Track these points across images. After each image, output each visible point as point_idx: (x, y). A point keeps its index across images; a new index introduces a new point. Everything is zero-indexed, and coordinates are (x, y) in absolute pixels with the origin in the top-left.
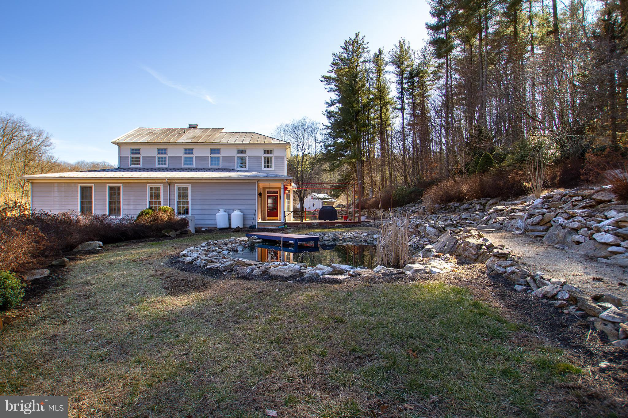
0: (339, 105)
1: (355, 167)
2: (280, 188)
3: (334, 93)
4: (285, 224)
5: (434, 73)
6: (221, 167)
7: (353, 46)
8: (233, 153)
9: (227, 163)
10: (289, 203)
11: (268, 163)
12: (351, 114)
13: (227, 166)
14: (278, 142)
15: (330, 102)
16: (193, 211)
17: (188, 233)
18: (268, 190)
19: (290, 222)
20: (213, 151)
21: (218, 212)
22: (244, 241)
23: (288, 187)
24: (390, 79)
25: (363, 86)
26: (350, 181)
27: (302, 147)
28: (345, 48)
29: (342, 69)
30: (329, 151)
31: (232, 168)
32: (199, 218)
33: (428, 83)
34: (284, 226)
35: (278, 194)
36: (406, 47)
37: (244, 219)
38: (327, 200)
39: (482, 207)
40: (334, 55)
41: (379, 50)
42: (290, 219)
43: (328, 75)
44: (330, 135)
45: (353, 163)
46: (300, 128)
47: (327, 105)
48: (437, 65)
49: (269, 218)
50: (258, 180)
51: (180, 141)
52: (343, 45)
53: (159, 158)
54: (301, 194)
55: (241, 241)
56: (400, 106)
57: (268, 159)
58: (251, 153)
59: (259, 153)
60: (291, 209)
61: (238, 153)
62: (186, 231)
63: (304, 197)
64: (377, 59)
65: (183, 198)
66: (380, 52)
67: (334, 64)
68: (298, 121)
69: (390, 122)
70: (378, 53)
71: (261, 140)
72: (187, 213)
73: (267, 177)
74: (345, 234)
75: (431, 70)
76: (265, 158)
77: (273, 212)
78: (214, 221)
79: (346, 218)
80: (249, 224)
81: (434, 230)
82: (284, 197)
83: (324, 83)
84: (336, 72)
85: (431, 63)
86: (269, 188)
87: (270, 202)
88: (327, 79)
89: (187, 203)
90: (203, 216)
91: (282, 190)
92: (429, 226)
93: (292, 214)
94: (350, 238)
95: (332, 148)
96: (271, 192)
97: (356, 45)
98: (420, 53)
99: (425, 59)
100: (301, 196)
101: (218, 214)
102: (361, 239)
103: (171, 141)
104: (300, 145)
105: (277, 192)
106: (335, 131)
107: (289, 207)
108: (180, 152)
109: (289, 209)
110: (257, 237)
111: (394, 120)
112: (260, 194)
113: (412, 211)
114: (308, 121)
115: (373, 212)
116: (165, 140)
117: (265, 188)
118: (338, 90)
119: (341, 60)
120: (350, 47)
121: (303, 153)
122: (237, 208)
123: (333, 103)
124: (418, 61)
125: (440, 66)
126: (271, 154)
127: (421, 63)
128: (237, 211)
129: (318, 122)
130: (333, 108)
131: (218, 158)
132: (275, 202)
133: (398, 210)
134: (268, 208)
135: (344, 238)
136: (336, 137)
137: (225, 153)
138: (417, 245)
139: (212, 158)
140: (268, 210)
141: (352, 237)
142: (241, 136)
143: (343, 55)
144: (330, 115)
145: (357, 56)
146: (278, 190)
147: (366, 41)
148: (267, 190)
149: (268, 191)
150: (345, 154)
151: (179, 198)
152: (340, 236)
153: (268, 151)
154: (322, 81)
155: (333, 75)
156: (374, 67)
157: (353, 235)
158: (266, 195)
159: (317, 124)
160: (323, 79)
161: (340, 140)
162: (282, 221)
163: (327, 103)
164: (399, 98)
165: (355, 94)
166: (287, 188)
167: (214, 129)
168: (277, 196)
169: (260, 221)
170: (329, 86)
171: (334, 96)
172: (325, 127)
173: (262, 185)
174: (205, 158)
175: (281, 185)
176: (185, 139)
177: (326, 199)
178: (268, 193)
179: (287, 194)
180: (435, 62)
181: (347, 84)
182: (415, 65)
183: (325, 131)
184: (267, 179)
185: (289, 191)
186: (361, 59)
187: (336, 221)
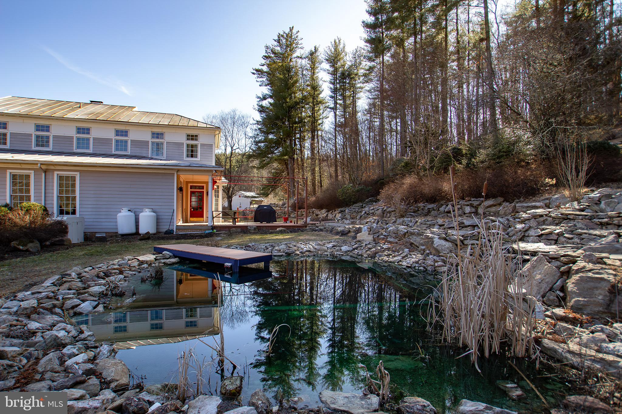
0: (271, 100)
1: (286, 165)
2: (207, 183)
3: (266, 87)
4: (213, 227)
5: (365, 75)
6: (129, 153)
7: (287, 40)
8: (146, 136)
9: (138, 149)
10: (217, 201)
11: (192, 152)
12: (284, 110)
13: (138, 152)
14: (205, 125)
15: (261, 97)
16: (82, 210)
17: (65, 243)
18: (192, 184)
19: (219, 224)
20: (118, 133)
21: (120, 212)
22: (146, 262)
23: (218, 181)
24: (322, 78)
25: (296, 81)
26: (280, 180)
27: (230, 141)
28: (279, 41)
29: (275, 63)
30: (259, 148)
31: (144, 155)
32: (91, 220)
33: (359, 85)
34: (211, 231)
35: (205, 190)
36: (341, 46)
37: (158, 221)
38: (256, 199)
39: (473, 210)
40: (267, 47)
41: (315, 47)
42: (219, 222)
43: (260, 68)
44: (261, 131)
45: (285, 160)
46: (230, 121)
47: (259, 100)
48: (367, 68)
49: (192, 219)
50: (178, 170)
51: (70, 115)
52: (277, 38)
53: (38, 137)
54: (229, 192)
55: (142, 262)
56: (332, 106)
57: (192, 146)
58: (170, 137)
59: (181, 138)
60: (220, 209)
61: (153, 137)
62: (62, 241)
63: (232, 195)
64: (312, 56)
65: (67, 192)
66: (316, 49)
67: (266, 57)
68: (227, 113)
69: (320, 122)
70: (314, 51)
71: (184, 123)
72: (74, 212)
73: (189, 166)
74: (302, 246)
75: (361, 72)
76: (188, 145)
77: (198, 212)
78: (114, 224)
79: (286, 220)
80: (164, 228)
81: (448, 245)
82: (212, 193)
83: (256, 76)
84: (269, 66)
85: (361, 66)
86: (193, 182)
87: (194, 199)
88: (259, 72)
89: (74, 199)
90: (97, 217)
91: (210, 185)
92: (439, 238)
93: (221, 215)
94: (309, 251)
95: (263, 144)
96: (195, 187)
97: (289, 40)
98: (351, 56)
99: (356, 61)
100: (229, 194)
101: (119, 214)
102: (326, 253)
103: (58, 115)
104: (229, 139)
105: (203, 187)
106: (266, 127)
107: (217, 206)
108: (71, 131)
109: (217, 208)
110: (171, 254)
111: (325, 120)
112: (180, 189)
113: (365, 213)
114: (238, 113)
115: (313, 213)
116: (47, 114)
117: (187, 183)
118: (270, 84)
119: (274, 53)
120: (284, 41)
121: (232, 148)
122: (147, 206)
123: (264, 98)
124: (350, 64)
125: (371, 69)
126: (196, 140)
127: (352, 65)
128: (147, 210)
129: (249, 115)
130: (265, 103)
131: (126, 142)
132: (201, 200)
133: (347, 211)
134: (191, 206)
135: (301, 253)
136: (267, 133)
137: (134, 135)
138: (424, 267)
139: (117, 141)
140: (191, 209)
141: (312, 249)
142: (157, 117)
143: (276, 48)
144: (262, 109)
145: (291, 51)
146: (205, 185)
147: (299, 38)
148: (189, 185)
149: (191, 186)
150: (275, 152)
151: (61, 192)
152: (295, 248)
153: (192, 136)
154: (253, 73)
155: (265, 68)
156: (309, 64)
157: (313, 247)
158: (189, 190)
159: (247, 118)
160: (255, 72)
161: (271, 136)
162: (209, 224)
163: (258, 97)
164: (331, 97)
165: (288, 89)
166: (216, 182)
167: (122, 107)
168: (203, 192)
169: (180, 223)
170: (261, 79)
171: (266, 90)
172: (256, 122)
173: (184, 177)
174: (107, 141)
175: (207, 178)
176: (79, 114)
177: (255, 197)
178: (191, 188)
179: (215, 191)
180: (366, 64)
181: (281, 78)
182: (346, 67)
183: (255, 127)
184: (190, 169)
185: (218, 187)
186: (295, 55)
187: (275, 224)
